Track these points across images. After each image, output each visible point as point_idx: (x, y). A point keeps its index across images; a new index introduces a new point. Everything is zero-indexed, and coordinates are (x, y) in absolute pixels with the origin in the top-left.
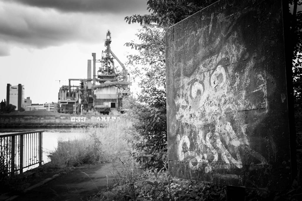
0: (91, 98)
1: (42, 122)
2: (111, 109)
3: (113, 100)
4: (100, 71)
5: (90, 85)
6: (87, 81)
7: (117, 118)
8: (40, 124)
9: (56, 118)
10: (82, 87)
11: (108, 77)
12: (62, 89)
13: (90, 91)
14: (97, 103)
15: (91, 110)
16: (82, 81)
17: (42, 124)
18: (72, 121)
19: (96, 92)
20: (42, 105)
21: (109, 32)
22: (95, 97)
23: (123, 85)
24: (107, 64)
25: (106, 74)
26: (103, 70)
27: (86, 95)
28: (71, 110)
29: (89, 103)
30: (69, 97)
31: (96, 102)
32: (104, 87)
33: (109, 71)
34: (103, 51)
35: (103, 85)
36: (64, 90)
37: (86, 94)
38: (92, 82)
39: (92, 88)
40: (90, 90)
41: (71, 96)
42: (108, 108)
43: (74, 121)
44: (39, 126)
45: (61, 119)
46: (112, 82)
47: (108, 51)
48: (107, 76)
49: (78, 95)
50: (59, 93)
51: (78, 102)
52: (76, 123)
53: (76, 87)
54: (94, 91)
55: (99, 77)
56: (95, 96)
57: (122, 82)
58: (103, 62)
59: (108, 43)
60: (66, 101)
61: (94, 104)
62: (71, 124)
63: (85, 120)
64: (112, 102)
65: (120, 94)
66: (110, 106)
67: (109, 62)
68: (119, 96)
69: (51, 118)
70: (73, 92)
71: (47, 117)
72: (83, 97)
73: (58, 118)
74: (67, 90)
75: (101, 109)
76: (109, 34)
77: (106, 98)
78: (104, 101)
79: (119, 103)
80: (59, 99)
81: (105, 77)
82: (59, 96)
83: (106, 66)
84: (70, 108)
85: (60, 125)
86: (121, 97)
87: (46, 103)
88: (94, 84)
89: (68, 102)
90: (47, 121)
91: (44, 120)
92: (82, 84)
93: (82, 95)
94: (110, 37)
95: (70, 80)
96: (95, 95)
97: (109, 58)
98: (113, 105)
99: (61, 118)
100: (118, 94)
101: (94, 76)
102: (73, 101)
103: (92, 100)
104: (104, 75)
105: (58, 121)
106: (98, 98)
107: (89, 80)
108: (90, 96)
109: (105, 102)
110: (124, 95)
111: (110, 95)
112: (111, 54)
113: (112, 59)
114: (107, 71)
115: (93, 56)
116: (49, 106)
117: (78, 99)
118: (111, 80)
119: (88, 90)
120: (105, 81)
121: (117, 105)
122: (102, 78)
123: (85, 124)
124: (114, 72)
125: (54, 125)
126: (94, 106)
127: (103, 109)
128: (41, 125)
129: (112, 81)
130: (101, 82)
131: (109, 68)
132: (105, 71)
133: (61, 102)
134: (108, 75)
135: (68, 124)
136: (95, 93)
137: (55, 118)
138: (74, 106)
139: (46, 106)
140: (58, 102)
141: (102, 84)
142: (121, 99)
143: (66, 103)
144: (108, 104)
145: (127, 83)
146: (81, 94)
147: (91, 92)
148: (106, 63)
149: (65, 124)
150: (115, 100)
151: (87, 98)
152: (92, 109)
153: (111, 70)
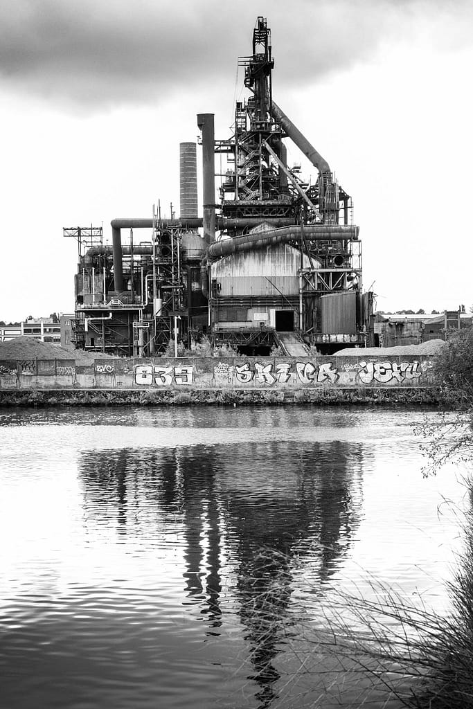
0: (200, 292)
1: (25, 384)
2: (277, 334)
3: (283, 300)
4: (229, 187)
5: (193, 245)
6: (184, 226)
7: (317, 370)
8: (19, 394)
9: (80, 370)
10: (165, 251)
11: (260, 208)
12: (87, 260)
13: (194, 268)
14: (224, 315)
15: (199, 341)
16: (165, 226)
17: (27, 393)
18: (140, 380)
19: (218, 272)
20: (17, 325)
21: (261, 25)
22: (215, 291)
23: (325, 238)
24: (256, 159)
25: (256, 198)
26: (241, 184)
27: (179, 281)
28: (126, 341)
29: (192, 313)
30: (116, 292)
31: (219, 308)
32: (248, 251)
33: (266, 187)
34: (239, 104)
35: (243, 241)
36: (95, 265)
37: (181, 278)
38: (201, 231)
39: (202, 253)
40: (196, 262)
41: (123, 288)
42: (264, 333)
43: (149, 380)
44: (18, 401)
45: (96, 373)
46: (279, 230)
47: (261, 103)
48: (260, 206)
49: (151, 283)
50: (77, 277)
51: (149, 309)
52: (155, 390)
53: (140, 252)
54: (209, 267)
55: (229, 209)
56: (216, 286)
57: (319, 228)
58: (241, 148)
59: (259, 71)
60: (106, 306)
61: (211, 316)
62: (137, 394)
63: (190, 377)
64: (279, 309)
65: (313, 273)
66: (273, 324)
67: (264, 150)
68: (307, 284)
69: (60, 369)
70: (129, 273)
71: (43, 368)
72: (170, 290)
73: (86, 371)
74: (109, 264)
75: (238, 335)
76: (262, 32)
77: (257, 292)
78: (251, 307)
79: (308, 311)
80: (80, 300)
81: (250, 208)
82: (78, 289)
83: (252, 165)
84: (121, 335)
85: (94, 400)
86: (313, 286)
87: (31, 318)
88: (208, 239)
89: (115, 313)
90: (47, 383)
91: (34, 380)
92: (164, 239)
93: (165, 283)
94: (268, 49)
95: (117, 227)
96: (215, 281)
97: (266, 134)
98: (285, 321)
99: (99, 368)
100: (303, 277)
101: (210, 206)
102: (131, 307)
103: (205, 301)
104: (247, 201)
105: (85, 382)
106: (225, 292)
107: (191, 225)
108: (195, 286)
109: (254, 309)
110: (328, 282)
111: (271, 280)
112: (274, 115)
113: (279, 136)
114: (257, 187)
115: (200, 126)
116: (42, 328)
117: (151, 300)
118: (276, 220)
119: (186, 263)
120: (251, 227)
121: (299, 321)
122: (240, 216)
123: (193, 393)
124: (285, 189)
125: (74, 400)
126: (212, 324)
127: (247, 335)
128: (24, 398)
129: (278, 225)
130: (233, 230)
131: (266, 171)
132: (249, 185)
133: (89, 313)
134: (260, 202)
135: (124, 395)
136: (214, 275)
137: (73, 371)
138: (136, 324)
139: (31, 329)
140: (77, 312)
141: (243, 237)
142: (315, 296)
143: (106, 313)
144: (265, 318)
145: (341, 231)
146: (161, 279)
147: (199, 269)
148: (252, 154)
149: (114, 393)
150: (293, 299)
151: (184, 294)
152: (205, 338)
153: (273, 184)
